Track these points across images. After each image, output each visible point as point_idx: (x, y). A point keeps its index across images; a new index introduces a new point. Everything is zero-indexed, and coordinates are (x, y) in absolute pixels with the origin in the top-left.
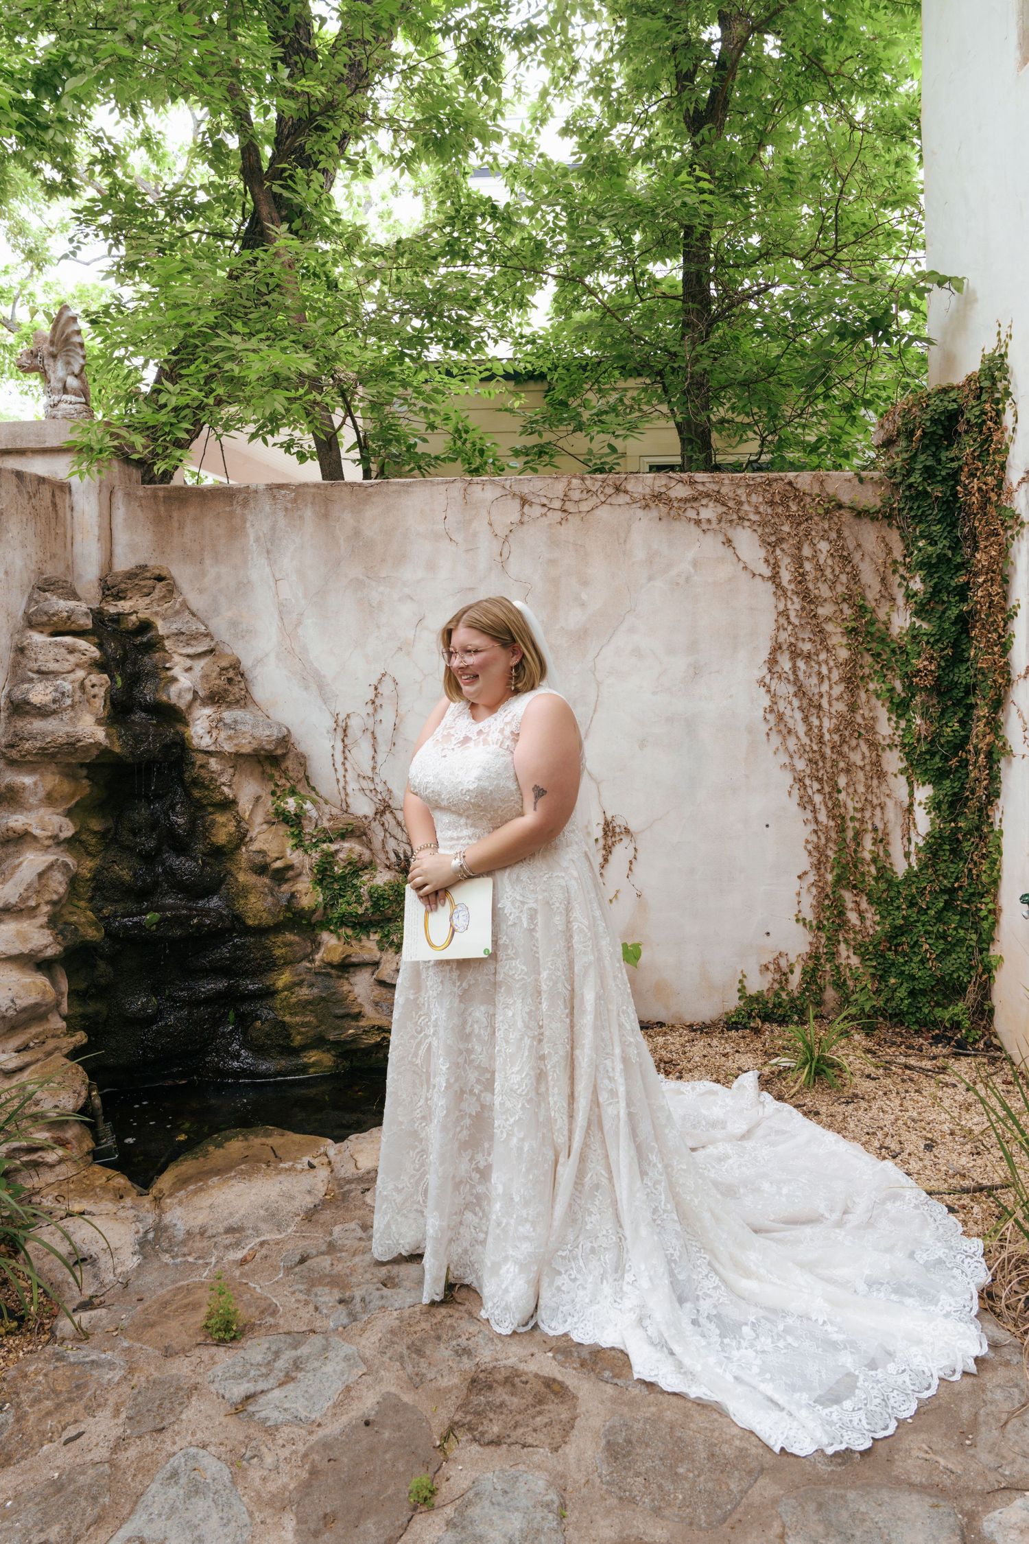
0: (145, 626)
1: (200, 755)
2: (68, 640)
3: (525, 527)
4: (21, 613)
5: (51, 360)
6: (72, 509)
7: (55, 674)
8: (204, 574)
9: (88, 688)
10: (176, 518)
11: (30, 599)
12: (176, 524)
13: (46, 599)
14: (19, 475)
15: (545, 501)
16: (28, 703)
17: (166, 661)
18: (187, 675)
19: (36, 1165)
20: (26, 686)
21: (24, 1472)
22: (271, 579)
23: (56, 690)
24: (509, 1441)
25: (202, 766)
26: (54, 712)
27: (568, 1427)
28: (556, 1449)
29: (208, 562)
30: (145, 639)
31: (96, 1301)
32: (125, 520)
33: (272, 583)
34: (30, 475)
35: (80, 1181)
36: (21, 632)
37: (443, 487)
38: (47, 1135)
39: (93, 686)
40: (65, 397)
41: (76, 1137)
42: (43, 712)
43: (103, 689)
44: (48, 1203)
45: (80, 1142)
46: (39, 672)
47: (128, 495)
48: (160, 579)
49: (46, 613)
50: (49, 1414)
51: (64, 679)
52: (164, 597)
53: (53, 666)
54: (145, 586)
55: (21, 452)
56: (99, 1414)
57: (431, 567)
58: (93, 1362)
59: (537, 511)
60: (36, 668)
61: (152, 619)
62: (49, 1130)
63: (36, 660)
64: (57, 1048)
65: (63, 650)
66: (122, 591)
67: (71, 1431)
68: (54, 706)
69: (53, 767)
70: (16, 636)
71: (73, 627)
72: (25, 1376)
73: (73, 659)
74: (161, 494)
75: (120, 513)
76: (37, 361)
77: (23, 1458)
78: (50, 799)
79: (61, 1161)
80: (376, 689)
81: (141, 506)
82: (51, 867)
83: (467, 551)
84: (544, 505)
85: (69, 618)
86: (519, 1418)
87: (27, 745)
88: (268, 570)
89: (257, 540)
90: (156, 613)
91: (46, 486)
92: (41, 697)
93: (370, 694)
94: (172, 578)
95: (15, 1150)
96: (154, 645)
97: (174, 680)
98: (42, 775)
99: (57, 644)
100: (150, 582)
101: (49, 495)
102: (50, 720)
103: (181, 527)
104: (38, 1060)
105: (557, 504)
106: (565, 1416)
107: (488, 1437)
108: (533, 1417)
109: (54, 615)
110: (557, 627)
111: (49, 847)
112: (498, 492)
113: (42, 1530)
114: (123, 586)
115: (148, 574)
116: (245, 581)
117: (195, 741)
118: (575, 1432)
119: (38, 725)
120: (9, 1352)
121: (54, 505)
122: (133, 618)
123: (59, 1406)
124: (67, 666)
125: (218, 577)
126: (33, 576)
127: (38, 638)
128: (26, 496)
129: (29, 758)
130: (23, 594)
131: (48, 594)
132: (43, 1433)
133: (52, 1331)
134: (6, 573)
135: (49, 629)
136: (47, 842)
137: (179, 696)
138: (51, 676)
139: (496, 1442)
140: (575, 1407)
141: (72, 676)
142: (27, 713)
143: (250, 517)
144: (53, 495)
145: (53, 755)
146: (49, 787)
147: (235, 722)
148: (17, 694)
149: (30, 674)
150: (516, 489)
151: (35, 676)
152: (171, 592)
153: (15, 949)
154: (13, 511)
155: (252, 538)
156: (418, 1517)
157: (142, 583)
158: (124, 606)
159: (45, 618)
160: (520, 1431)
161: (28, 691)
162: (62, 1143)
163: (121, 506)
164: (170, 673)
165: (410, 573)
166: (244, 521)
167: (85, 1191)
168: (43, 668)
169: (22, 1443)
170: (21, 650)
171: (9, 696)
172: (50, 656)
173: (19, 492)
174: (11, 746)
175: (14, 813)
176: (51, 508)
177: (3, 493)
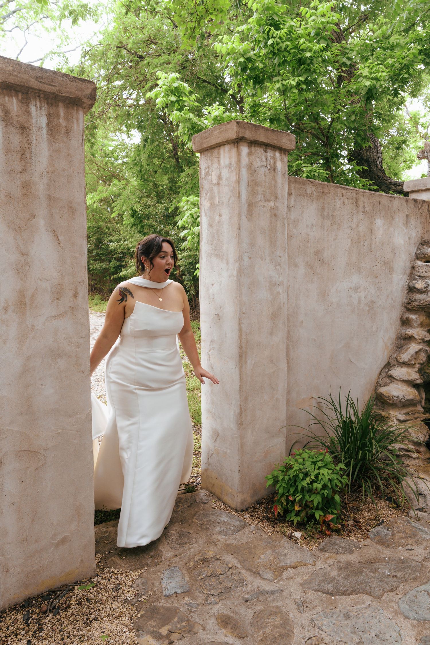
4: (414, 254)
7: (425, 277)
11: (418, 248)
13: (424, 248)
14: (415, 200)
16: (415, 288)
19: (409, 457)
20: (415, 281)
21: (392, 552)
23: (425, 284)
26: (425, 292)
31: (424, 510)
34: (419, 200)
35: (424, 467)
36: (414, 261)
38: (413, 447)
41: (424, 451)
42: (420, 292)
44: (412, 470)
45: (425, 454)
46: (420, 276)
49: (423, 254)
50: (402, 538)
53: (425, 274)
55: (417, 191)
56: (419, 546)
58: (420, 529)
60: (418, 275)
62: (414, 446)
63: (419, 272)
64: (419, 417)
67: (409, 547)
68: (425, 290)
69: (423, 313)
70: (412, 262)
72: (396, 523)
76: (425, 155)
77: (392, 547)
78: (422, 325)
79: (418, 458)
82: (420, 350)
87: (414, 304)
91: (426, 204)
92: (420, 286)
95: (402, 449)
98: (419, 315)
99: (427, 266)
101: (427, 207)
102: (423, 295)
104: (411, 420)
109: (426, 254)
111: (420, 343)
113: (395, 572)
119: (418, 296)
120: (393, 513)
123: (406, 537)
126: (419, 239)
127: (420, 263)
128: (418, 209)
129: (414, 308)
130: (415, 247)
131: (424, 246)
132: (400, 543)
133: (408, 513)
134: (409, 238)
135: (424, 260)
136: (420, 341)
142: (415, 292)
145: (423, 308)
146: (421, 320)
148: (411, 284)
149: (416, 277)
151: (418, 278)
153: (406, 378)
154: (412, 215)
159: (423, 256)
161: (415, 283)
162: (418, 452)
167: (425, 471)
169: (393, 543)
170: (413, 268)
171: (408, 285)
172: (424, 270)
173: (415, 207)
174: (408, 303)
175: (409, 328)
176: (427, 213)
177: (409, 208)
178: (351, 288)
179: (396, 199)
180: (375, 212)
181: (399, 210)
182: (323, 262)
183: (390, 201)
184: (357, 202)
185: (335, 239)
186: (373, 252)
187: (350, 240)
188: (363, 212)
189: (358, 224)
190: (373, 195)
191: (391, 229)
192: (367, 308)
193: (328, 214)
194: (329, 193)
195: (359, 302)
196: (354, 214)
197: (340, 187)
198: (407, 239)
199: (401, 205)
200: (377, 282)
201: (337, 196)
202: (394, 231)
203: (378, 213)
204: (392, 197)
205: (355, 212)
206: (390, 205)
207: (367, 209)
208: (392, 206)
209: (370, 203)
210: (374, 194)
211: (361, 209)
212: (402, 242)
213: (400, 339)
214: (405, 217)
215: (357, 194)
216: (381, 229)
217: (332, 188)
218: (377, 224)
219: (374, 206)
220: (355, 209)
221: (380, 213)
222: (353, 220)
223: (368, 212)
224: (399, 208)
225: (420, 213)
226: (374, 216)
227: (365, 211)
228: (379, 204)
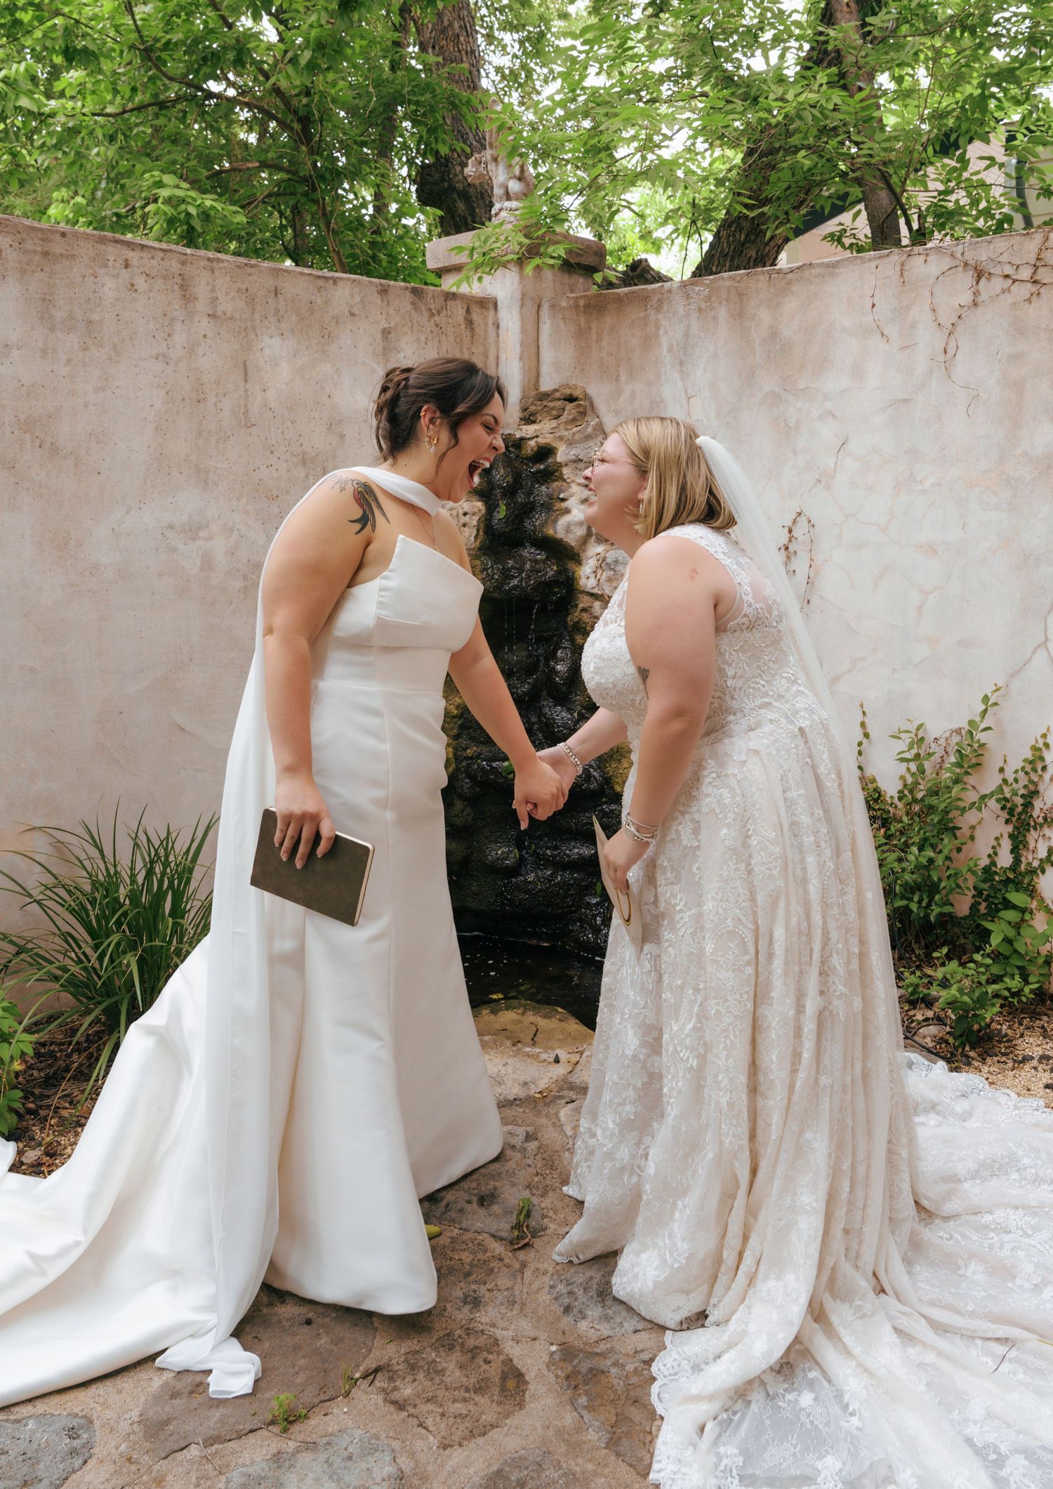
0: (545, 452)
1: (586, 598)
3: (980, 310)
5: (494, 164)
6: (498, 327)
8: (619, 392)
9: (461, 516)
10: (594, 330)
12: (594, 337)
14: (416, 291)
15: (1008, 270)
17: (561, 491)
18: (582, 507)
22: (684, 396)
24: (412, 1410)
25: (584, 610)
27: (481, 1430)
28: (445, 1447)
29: (623, 378)
30: (542, 467)
32: (550, 335)
33: (684, 402)
37: (874, 264)
39: (465, 514)
40: (507, 204)
43: (476, 518)
47: (553, 306)
48: (571, 399)
52: (574, 420)
54: (553, 408)
55: (458, 269)
57: (858, 373)
59: (998, 284)
61: (554, 444)
66: (532, 414)
74: (582, 302)
75: (546, 328)
80: (790, 531)
81: (564, 318)
83: (903, 348)
84: (1007, 276)
86: (441, 1393)
88: (680, 384)
89: (670, 350)
90: (561, 438)
91: (459, 303)
93: (784, 539)
94: (587, 397)
96: (552, 473)
97: (567, 511)
100: (559, 404)
103: (599, 340)
105: (1025, 273)
106: (487, 1418)
107: (396, 1396)
108: (455, 1401)
110: (1018, 452)
112: (946, 263)
114: (533, 408)
115: (557, 395)
116: (658, 399)
117: (582, 582)
118: (481, 1441)
121: (470, 323)
122: (532, 443)
125: (633, 397)
128: (426, 314)
137: (568, 529)
139: (400, 1406)
140: (508, 1415)
143: (664, 323)
144: (468, 311)
147: (616, 562)
150: (969, 256)
152: (583, 414)
154: (405, 329)
155: (665, 348)
156: (264, 1433)
157: (551, 404)
158: (530, 430)
160: (430, 1407)
163: (547, 320)
164: (564, 505)
165: (833, 382)
166: (658, 328)
173: (416, 309)
176: (463, 327)
177: (391, 311)
178: (171, 527)
179: (341, 284)
180: (257, 317)
181: (352, 314)
182: (55, 450)
183: (319, 289)
184: (183, 286)
185: (98, 390)
186: (253, 430)
187: (162, 392)
188: (212, 316)
189: (191, 349)
190: (249, 270)
191: (326, 368)
192: (239, 584)
193: (71, 317)
194: (72, 257)
195: (207, 563)
196: (173, 319)
197: (116, 241)
199: (362, 302)
200: (277, 511)
201: (106, 266)
202: (338, 372)
203: (271, 319)
204: (326, 278)
205: (179, 314)
206: (319, 301)
207: (227, 306)
208: (327, 303)
209: (238, 291)
210: (252, 266)
211: (202, 305)
214: (378, 336)
215: (183, 263)
216: (284, 365)
217: (82, 243)
218: (267, 351)
219: (251, 301)
220: (177, 307)
221: (279, 321)
222: (169, 335)
223: (229, 315)
224: (356, 311)
225: (437, 325)
226: (254, 328)
227: (220, 313)
228: (273, 294)
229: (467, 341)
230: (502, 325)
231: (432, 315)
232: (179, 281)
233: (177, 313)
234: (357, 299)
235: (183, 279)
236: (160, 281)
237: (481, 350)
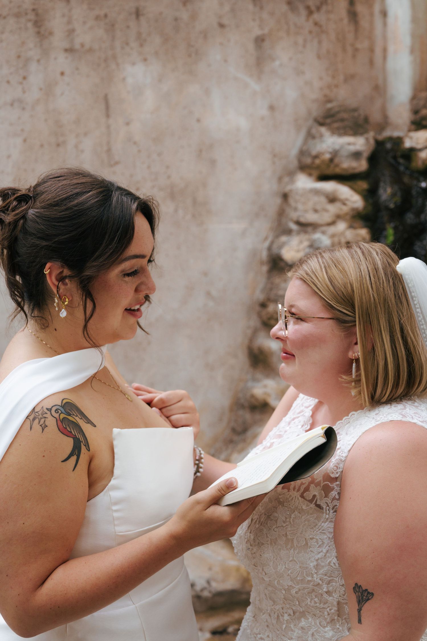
2: (329, 186)
4: (294, 152)
6: (385, 15)
7: (314, 226)
11: (307, 135)
13: (320, 135)
16: (283, 259)
20: (284, 239)
23: (310, 245)
36: (289, 175)
46: (298, 223)
51: (324, 233)
53: (311, 217)
60: (295, 219)
63: (297, 209)
65: (323, 200)
70: (286, 179)
71: (338, 171)
73: (333, 209)
85: (331, 160)
92: (292, 252)
99: (316, 192)
109: (316, 157)
124: (327, 218)
126: (312, 107)
127: (303, 182)
128: (303, 12)
130: (298, 129)
131: (323, 130)
134: (272, 108)
135: (316, 173)
138: (310, 229)
141: (332, 230)
142: (282, 270)
148: (276, 248)
149: (290, 225)
151: (294, 227)
159: (313, 159)
161: (284, 244)
168: (302, 220)
170: (285, 197)
171: (269, 249)
172: (310, 204)
173: (293, 9)
174: (263, 305)
175: (267, 376)
176: (346, 21)
177: (265, 15)
180: (118, 44)
181: (222, 26)
184: (38, 23)
187: (19, 141)
188: (69, 50)
189: (48, 89)
196: (28, 60)
198: (264, 112)
199: (233, 11)
202: (207, 92)
203: (133, 45)
205: (34, 52)
206: (186, 17)
207: (85, 37)
208: (194, 18)
209: (97, 18)
211: (58, 40)
212: (243, 123)
213: (242, 407)
214: (251, 46)
216: (148, 93)
218: (130, 80)
219: (111, 28)
220: (31, 45)
221: (141, 45)
222: (25, 78)
223: (87, 47)
224: (225, 21)
225: (316, 24)
226: (114, 57)
227: (77, 46)
228: (134, 16)
229: (350, 37)
230: (391, 13)
231: (310, 12)
232: (32, 16)
233: (31, 53)
234: (227, 8)
235: (37, 15)
236: (12, 21)
237: (365, 44)
